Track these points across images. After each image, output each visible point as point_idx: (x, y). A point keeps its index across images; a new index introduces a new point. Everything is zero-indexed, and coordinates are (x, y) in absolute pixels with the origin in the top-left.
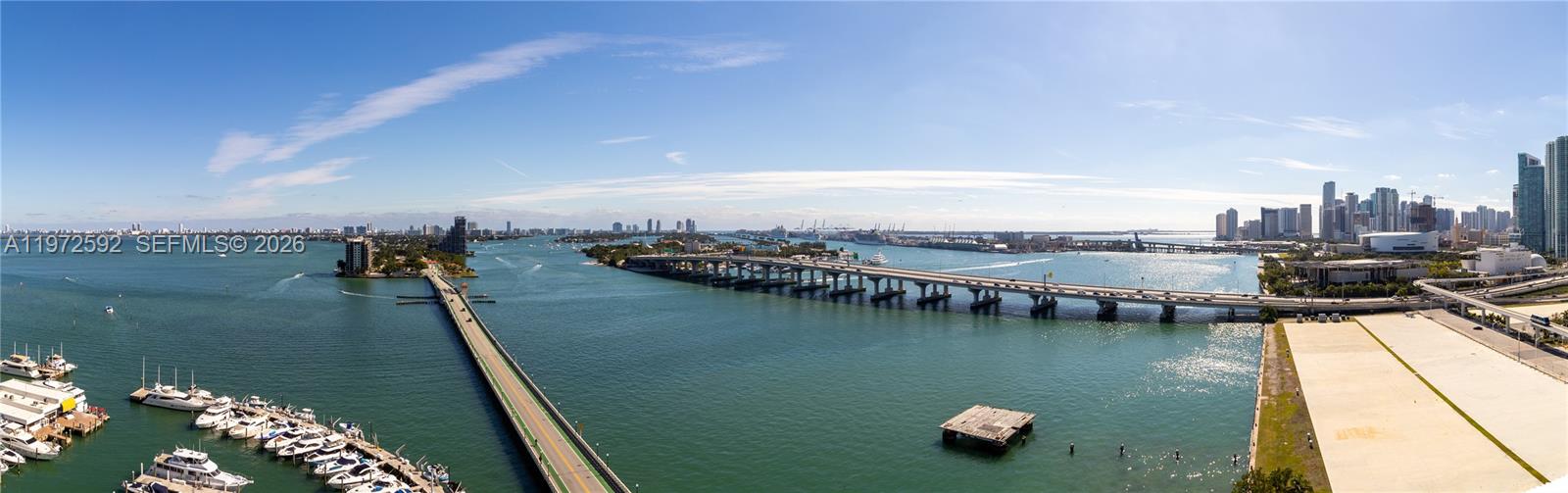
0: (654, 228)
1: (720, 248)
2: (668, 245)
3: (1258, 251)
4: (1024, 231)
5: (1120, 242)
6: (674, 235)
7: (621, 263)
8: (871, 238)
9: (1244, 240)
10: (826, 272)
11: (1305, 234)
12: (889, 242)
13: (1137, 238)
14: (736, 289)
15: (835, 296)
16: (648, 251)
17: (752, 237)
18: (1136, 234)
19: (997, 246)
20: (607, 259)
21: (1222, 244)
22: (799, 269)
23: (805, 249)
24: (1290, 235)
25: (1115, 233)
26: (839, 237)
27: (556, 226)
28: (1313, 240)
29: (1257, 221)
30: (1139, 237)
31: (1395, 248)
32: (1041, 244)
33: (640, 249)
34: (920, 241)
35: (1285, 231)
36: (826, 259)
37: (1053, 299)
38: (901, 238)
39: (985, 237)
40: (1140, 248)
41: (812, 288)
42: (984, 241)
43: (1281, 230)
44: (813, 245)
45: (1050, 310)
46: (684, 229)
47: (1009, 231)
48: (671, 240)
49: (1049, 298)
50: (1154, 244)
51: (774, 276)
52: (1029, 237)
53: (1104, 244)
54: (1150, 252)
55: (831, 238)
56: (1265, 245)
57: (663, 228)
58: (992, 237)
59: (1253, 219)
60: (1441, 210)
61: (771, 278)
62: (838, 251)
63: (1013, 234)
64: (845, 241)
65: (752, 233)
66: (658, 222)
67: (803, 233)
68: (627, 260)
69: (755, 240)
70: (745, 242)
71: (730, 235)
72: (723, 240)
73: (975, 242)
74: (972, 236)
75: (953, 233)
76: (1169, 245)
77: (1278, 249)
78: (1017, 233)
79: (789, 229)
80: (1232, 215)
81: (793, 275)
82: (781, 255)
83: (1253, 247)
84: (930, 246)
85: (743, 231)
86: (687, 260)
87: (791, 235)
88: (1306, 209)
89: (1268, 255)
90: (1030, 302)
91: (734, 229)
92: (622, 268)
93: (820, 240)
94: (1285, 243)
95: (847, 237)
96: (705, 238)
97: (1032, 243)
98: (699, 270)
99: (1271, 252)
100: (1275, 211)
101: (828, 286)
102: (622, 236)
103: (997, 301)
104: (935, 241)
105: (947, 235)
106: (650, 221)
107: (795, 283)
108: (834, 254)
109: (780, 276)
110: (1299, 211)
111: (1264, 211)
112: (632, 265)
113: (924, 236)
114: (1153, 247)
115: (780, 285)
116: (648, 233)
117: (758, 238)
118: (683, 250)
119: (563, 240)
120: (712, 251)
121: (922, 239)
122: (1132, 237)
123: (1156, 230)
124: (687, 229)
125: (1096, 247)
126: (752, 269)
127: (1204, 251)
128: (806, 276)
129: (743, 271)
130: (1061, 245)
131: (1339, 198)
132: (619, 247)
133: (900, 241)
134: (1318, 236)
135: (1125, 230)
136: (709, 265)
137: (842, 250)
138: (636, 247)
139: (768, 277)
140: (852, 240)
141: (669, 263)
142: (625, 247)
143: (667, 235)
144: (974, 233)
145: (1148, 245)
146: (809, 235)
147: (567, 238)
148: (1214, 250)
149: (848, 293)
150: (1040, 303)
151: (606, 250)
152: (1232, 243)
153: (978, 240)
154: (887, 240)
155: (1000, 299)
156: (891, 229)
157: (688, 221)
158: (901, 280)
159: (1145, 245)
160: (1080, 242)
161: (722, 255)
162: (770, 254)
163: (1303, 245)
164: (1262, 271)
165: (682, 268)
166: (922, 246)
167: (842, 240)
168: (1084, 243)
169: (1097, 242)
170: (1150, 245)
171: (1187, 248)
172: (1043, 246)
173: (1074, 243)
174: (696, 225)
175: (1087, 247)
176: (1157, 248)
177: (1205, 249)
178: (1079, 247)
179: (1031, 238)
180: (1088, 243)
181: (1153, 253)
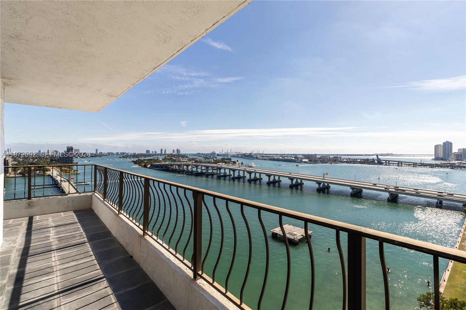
0: (163, 153)
1: (190, 160)
2: (169, 159)
5: (368, 160)
6: (172, 155)
7: (149, 166)
8: (249, 156)
10: (230, 169)
12: (257, 158)
13: (378, 158)
14: (195, 176)
15: (234, 179)
16: (160, 161)
17: (203, 156)
18: (377, 156)
19: (303, 160)
20: (143, 165)
21: (439, 162)
22: (220, 169)
23: (223, 161)
25: (366, 155)
26: (237, 156)
27: (120, 151)
30: (379, 157)
32: (325, 160)
33: (157, 161)
34: (270, 158)
36: (231, 164)
37: (328, 185)
38: (262, 156)
39: (298, 156)
40: (380, 162)
41: (225, 176)
42: (298, 158)
44: (226, 159)
45: (326, 190)
46: (176, 153)
47: (310, 154)
48: (171, 157)
49: (326, 184)
50: (389, 161)
51: (210, 171)
52: (320, 156)
53: (358, 160)
55: (234, 156)
57: (167, 153)
58: (302, 156)
61: (209, 172)
62: (236, 161)
63: (312, 155)
64: (239, 157)
65: (202, 154)
66: (165, 150)
67: (223, 154)
68: (152, 165)
69: (203, 157)
70: (200, 158)
71: (194, 155)
72: (191, 157)
73: (293, 158)
74: (293, 156)
75: (284, 155)
76: (399, 162)
78: (314, 155)
79: (217, 152)
80: (447, 145)
81: (217, 171)
82: (213, 163)
84: (274, 160)
85: (199, 154)
86: (176, 165)
87: (218, 155)
90: (317, 186)
91: (195, 153)
92: (149, 168)
93: (229, 157)
95: (240, 156)
96: (184, 156)
97: (321, 159)
98: (181, 168)
101: (231, 175)
102: (150, 155)
103: (301, 184)
104: (276, 158)
105: (281, 155)
106: (162, 150)
107: (218, 174)
108: (234, 163)
109: (213, 171)
112: (153, 167)
113: (272, 156)
114: (388, 163)
115: (212, 175)
116: (161, 155)
117: (205, 156)
118: (175, 161)
119: (123, 157)
120: (186, 161)
121: (271, 157)
122: (375, 157)
123: (392, 154)
124: (177, 153)
125: (354, 161)
126: (202, 168)
128: (222, 171)
129: (198, 169)
130: (335, 161)
132: (148, 160)
133: (261, 158)
135: (372, 154)
136: (185, 167)
137: (237, 161)
138: (156, 160)
139: (208, 171)
140: (242, 157)
141: (169, 166)
142: (151, 160)
143: (169, 155)
144: (293, 155)
145: (385, 162)
146: (225, 155)
147: (125, 156)
148: (432, 166)
149: (239, 178)
150: (321, 186)
151: (143, 161)
153: (295, 158)
154: (256, 157)
155: (303, 184)
156: (258, 153)
157: (177, 150)
158: (260, 173)
159: (383, 162)
160: (345, 159)
161: (190, 163)
162: (209, 162)
165: (174, 168)
166: (270, 160)
167: (238, 157)
168: (347, 160)
169: (354, 159)
170: (386, 162)
171: (413, 164)
172: (326, 161)
173: (342, 160)
174: (180, 151)
175: (349, 162)
176: (390, 163)
177: (425, 165)
178: (345, 161)
179: (320, 157)
180: (349, 160)
181: (388, 165)
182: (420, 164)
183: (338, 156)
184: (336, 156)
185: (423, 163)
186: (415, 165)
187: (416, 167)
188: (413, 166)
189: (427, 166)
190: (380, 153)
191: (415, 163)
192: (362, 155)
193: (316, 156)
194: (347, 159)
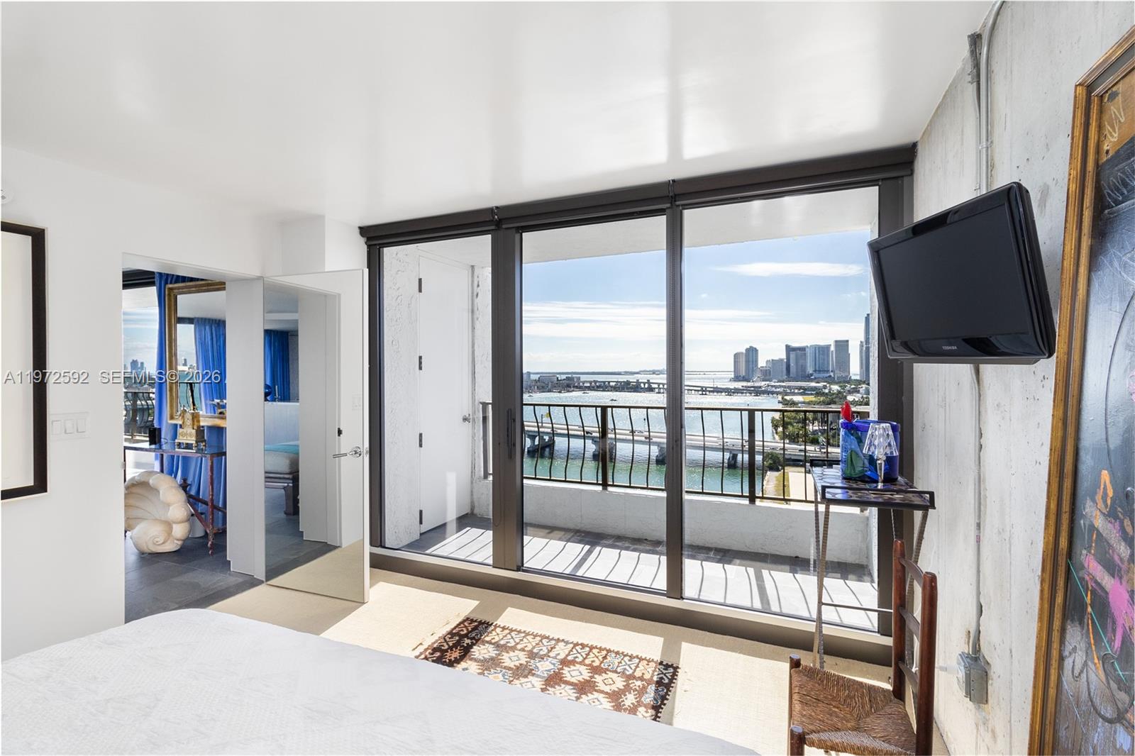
3: (778, 393)
4: (531, 371)
5: (628, 383)
9: (763, 380)
11: (838, 374)
21: (739, 385)
24: (822, 375)
25: (627, 373)
28: (849, 381)
29: (781, 360)
32: (548, 384)
35: (815, 371)
43: (810, 370)
52: (536, 377)
53: (612, 384)
54: (659, 393)
56: (789, 387)
59: (776, 358)
77: (805, 391)
80: (752, 353)
83: (774, 389)
88: (842, 346)
89: (789, 397)
94: (813, 384)
97: (538, 384)
99: (794, 394)
100: (803, 349)
110: (832, 348)
111: (789, 349)
125: (605, 387)
127: (718, 392)
130: (568, 386)
134: (858, 378)
135: (637, 370)
145: (656, 386)
148: (728, 392)
152: (749, 384)
159: (653, 386)
160: (587, 382)
163: (835, 388)
164: (779, 415)
168: (591, 384)
169: (604, 382)
171: (699, 389)
172: (549, 387)
173: (581, 384)
174: (145, 366)
175: (593, 387)
177: (720, 390)
178: (586, 387)
179: (537, 379)
180: (595, 383)
182: (712, 389)
183: (574, 376)
184: (570, 376)
185: (717, 388)
187: (706, 394)
188: (701, 393)
189: (721, 392)
190: (651, 369)
191: (705, 387)
192: (619, 374)
193: (530, 377)
194: (591, 382)
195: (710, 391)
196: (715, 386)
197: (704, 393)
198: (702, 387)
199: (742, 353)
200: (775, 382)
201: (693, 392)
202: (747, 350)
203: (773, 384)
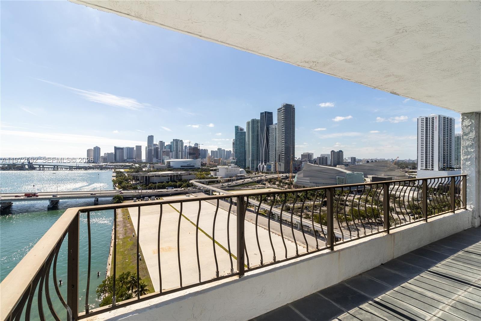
3: (112, 168)
9: (104, 163)
11: (138, 159)
21: (91, 165)
24: (130, 160)
28: (142, 163)
29: (112, 153)
31: (181, 166)
35: (128, 158)
40: (31, 167)
43: (125, 158)
56: (117, 165)
59: (109, 152)
60: (202, 150)
76: (55, 166)
77: (124, 167)
80: (97, 150)
83: (109, 166)
88: (139, 148)
89: (118, 170)
94: (127, 164)
99: (120, 168)
100: (122, 149)
110: (135, 149)
111: (116, 148)
114: (42, 167)
131: (156, 143)
134: (145, 161)
145: (38, 166)
148: (86, 168)
152: (97, 164)
159: (35, 166)
163: (137, 165)
164: (115, 178)
170: (40, 166)
171: (69, 167)
176: (45, 168)
177: (80, 168)
181: (43, 170)
182: (76, 167)
185: (78, 166)
186: (71, 168)
187: (72, 170)
188: (69, 169)
189: (81, 169)
191: (71, 166)
195: (74, 168)
196: (77, 166)
197: (71, 169)
198: (70, 166)
199: (92, 149)
200: (110, 163)
201: (64, 169)
202: (94, 148)
203: (109, 164)
